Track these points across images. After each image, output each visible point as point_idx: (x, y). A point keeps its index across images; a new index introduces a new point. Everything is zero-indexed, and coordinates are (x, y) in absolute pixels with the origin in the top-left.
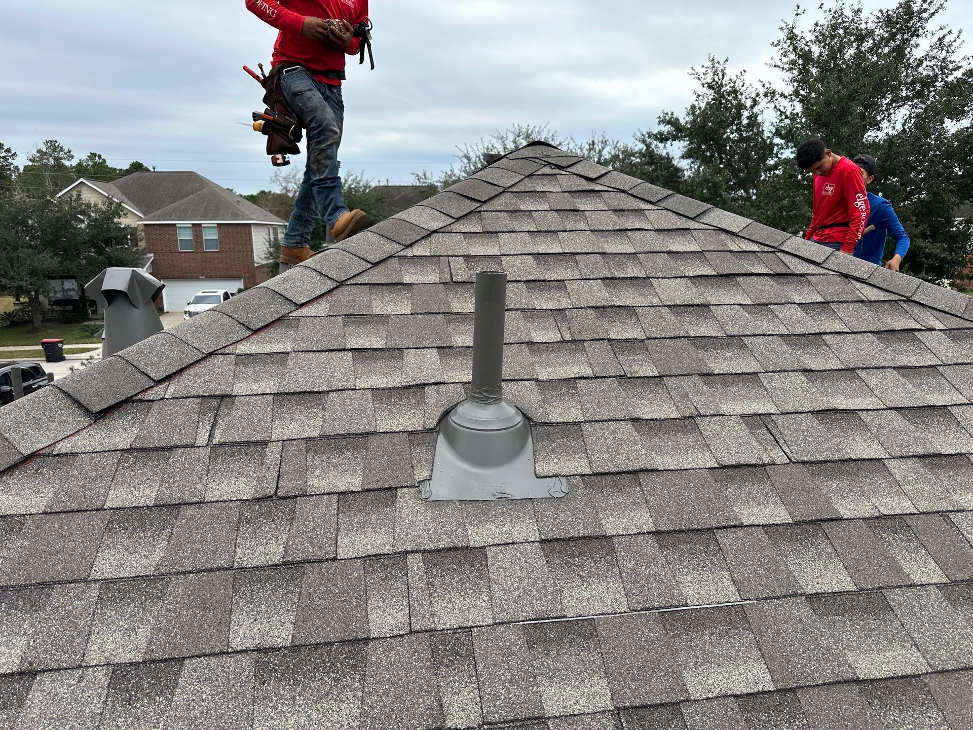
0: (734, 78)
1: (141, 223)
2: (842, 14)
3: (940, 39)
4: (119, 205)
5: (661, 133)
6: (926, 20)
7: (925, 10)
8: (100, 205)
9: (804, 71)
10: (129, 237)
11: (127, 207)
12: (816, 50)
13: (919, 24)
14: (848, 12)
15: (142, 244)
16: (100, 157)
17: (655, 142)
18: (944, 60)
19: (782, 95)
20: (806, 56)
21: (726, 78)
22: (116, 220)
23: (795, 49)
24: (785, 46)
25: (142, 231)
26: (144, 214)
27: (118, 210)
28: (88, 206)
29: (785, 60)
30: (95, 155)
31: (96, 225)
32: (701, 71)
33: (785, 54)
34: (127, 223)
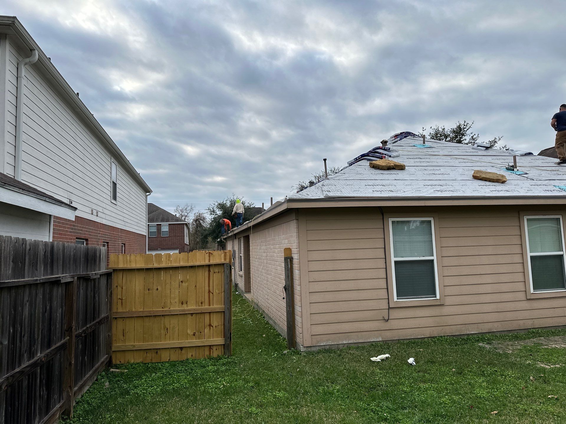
2: (438, 130)
7: (465, 128)
13: (464, 132)
14: (441, 130)
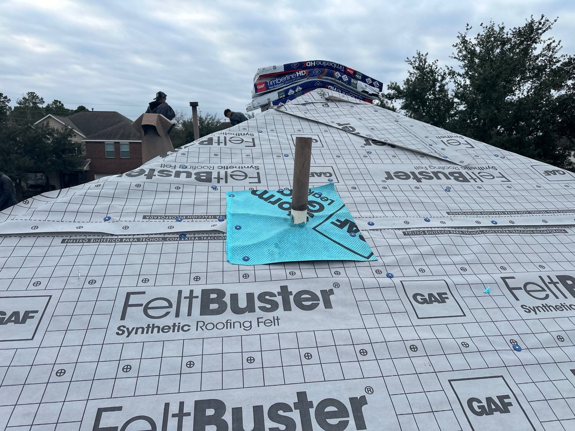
0: (431, 64)
1: (84, 141)
2: (493, 30)
3: (548, 45)
4: (71, 130)
5: (389, 94)
6: (541, 34)
7: (541, 29)
8: (60, 130)
9: (471, 61)
10: (76, 149)
11: (76, 131)
12: (478, 49)
13: (537, 36)
14: (497, 29)
15: (84, 153)
16: (60, 102)
17: (386, 100)
18: (551, 56)
19: (459, 74)
20: (473, 53)
21: (426, 63)
22: (69, 139)
23: (466, 48)
24: (461, 47)
25: (84, 145)
26: (86, 135)
27: (71, 133)
28: (53, 130)
29: (460, 54)
30: (57, 101)
31: (57, 141)
32: (412, 60)
33: (460, 51)
34: (76, 141)
